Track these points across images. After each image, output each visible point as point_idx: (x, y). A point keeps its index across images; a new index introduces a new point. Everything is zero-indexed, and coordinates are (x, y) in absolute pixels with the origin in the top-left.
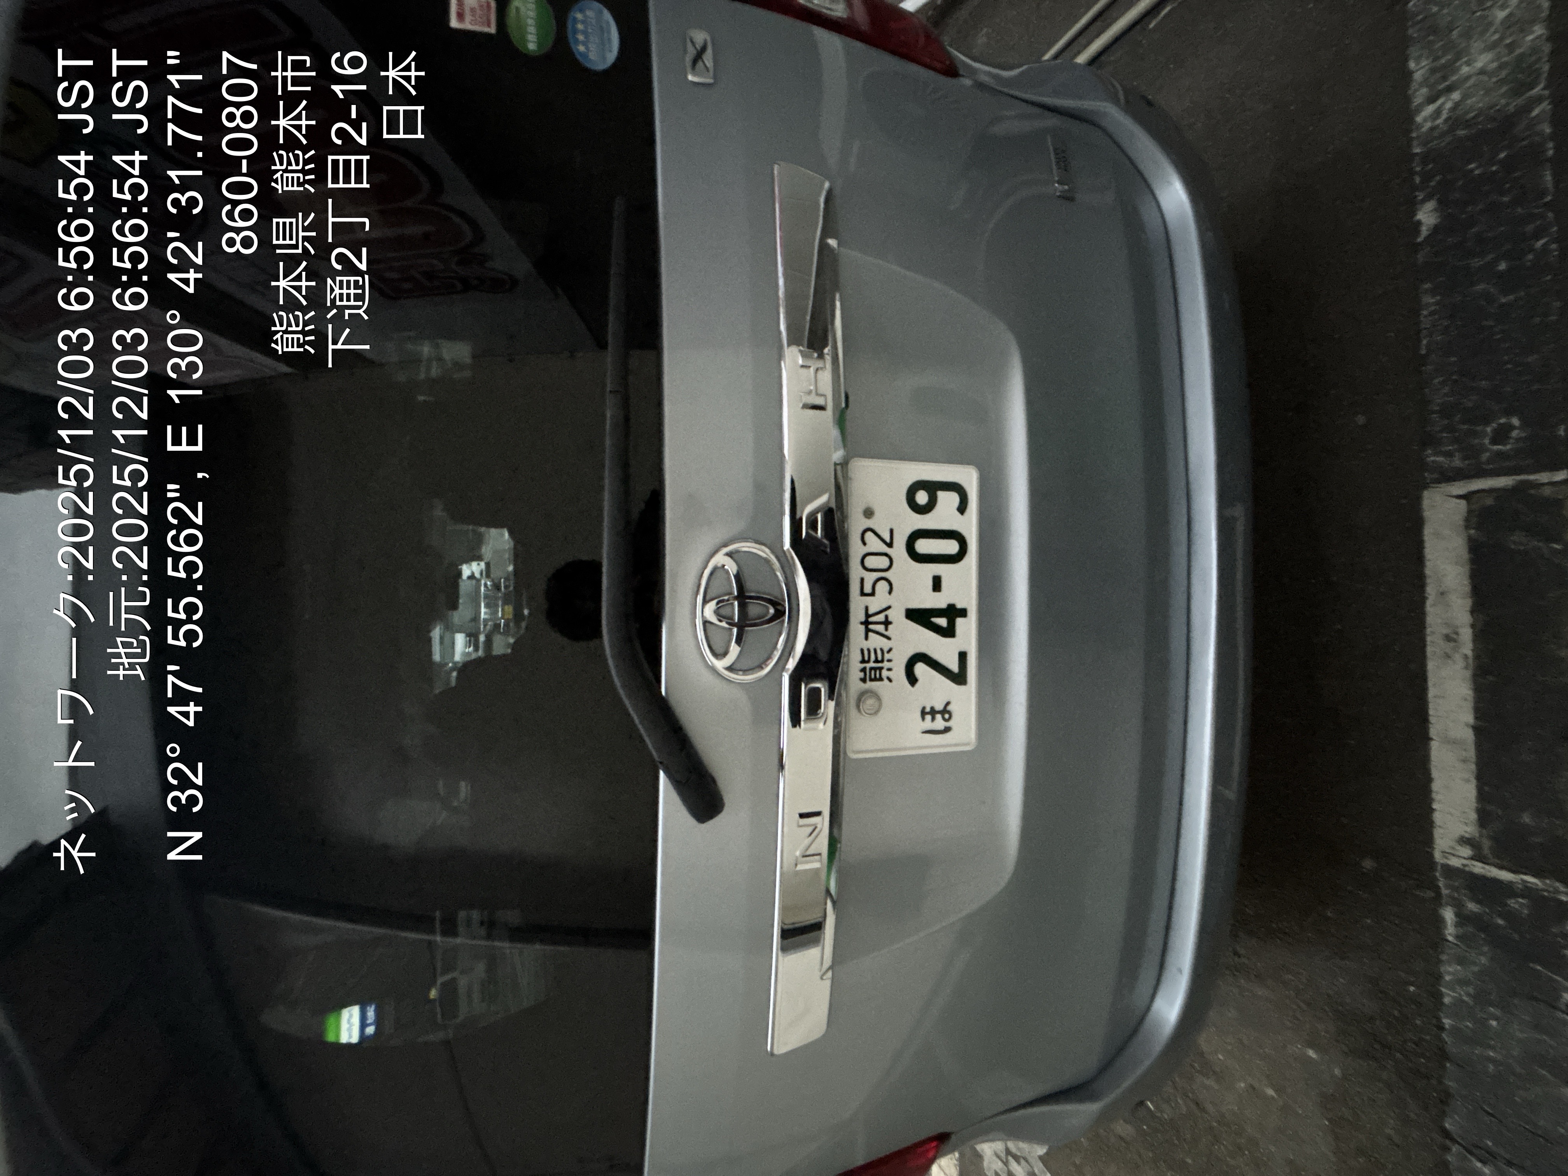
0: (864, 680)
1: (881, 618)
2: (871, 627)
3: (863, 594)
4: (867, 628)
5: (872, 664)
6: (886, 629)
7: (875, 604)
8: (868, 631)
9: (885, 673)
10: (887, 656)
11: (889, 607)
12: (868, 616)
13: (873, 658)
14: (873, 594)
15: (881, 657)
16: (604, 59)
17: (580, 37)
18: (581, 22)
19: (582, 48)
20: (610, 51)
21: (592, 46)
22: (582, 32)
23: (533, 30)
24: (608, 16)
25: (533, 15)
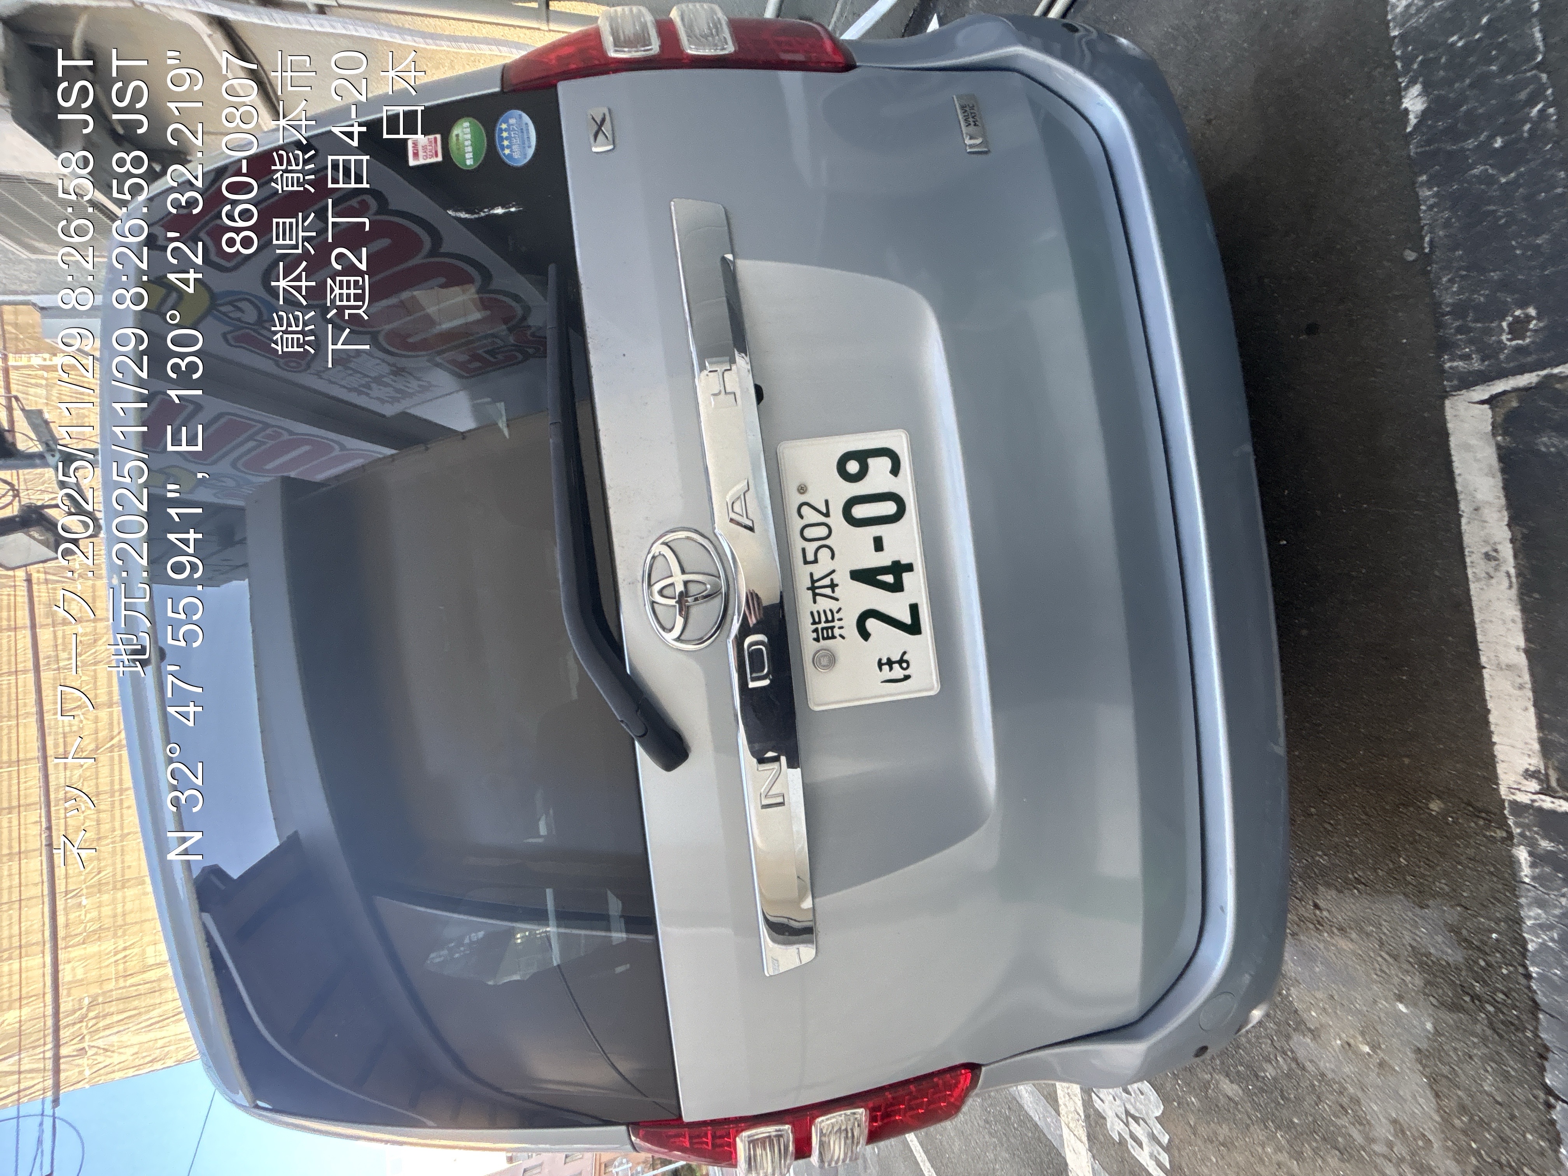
0: (817, 640)
1: (827, 581)
2: (817, 591)
3: (806, 562)
4: (814, 592)
5: (823, 625)
6: (833, 592)
7: (819, 571)
8: (815, 595)
9: (837, 632)
10: (837, 616)
11: (834, 571)
12: (813, 582)
13: (823, 619)
14: (816, 561)
15: (831, 617)
16: (525, 155)
17: (506, 143)
18: (506, 130)
19: (507, 152)
20: (530, 147)
21: (515, 147)
22: (507, 138)
23: (470, 149)
24: (526, 118)
25: (469, 136)
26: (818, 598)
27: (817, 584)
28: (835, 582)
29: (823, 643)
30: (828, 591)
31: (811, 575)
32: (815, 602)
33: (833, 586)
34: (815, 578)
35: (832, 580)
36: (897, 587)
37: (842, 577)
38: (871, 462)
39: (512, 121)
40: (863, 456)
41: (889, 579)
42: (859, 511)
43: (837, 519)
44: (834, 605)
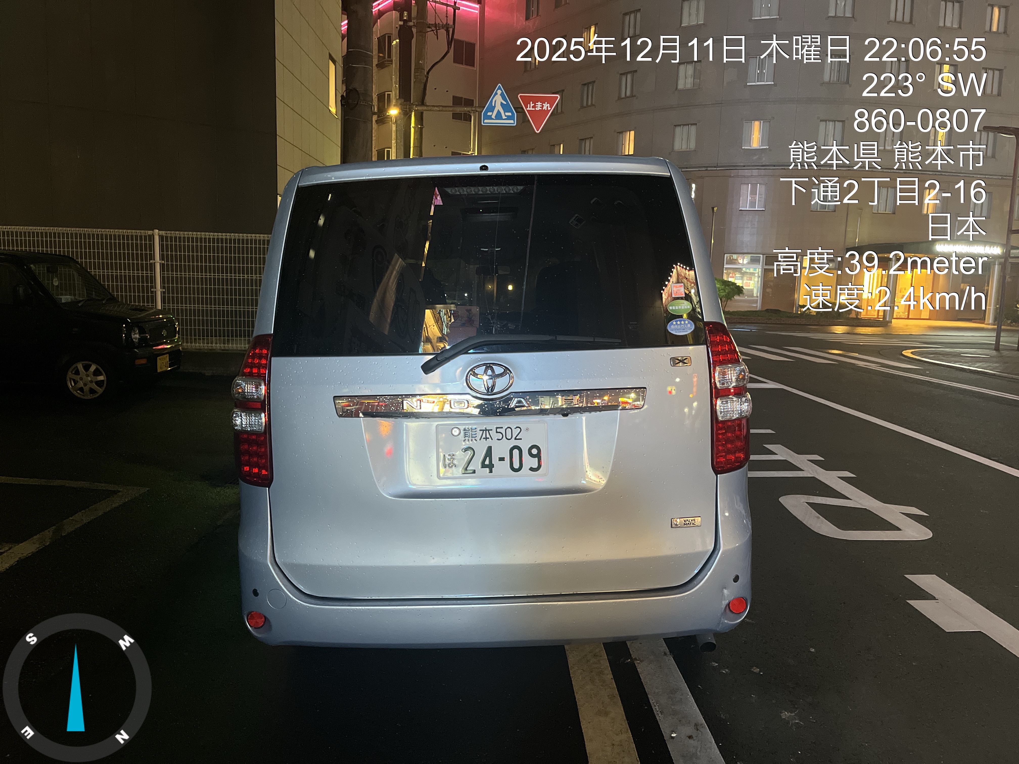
0: (465, 430)
1: (488, 436)
2: (485, 431)
3: (497, 428)
4: (484, 430)
5: (470, 433)
6: (484, 438)
7: (493, 433)
8: (483, 430)
9: (467, 438)
10: (473, 439)
11: (492, 439)
12: (489, 430)
13: (473, 433)
14: (497, 432)
15: (474, 437)
16: (672, 330)
17: (679, 323)
18: (685, 323)
19: (674, 323)
20: (676, 332)
21: (676, 326)
22: (681, 323)
23: (677, 308)
24: (689, 331)
25: (683, 308)
26: (482, 431)
27: (487, 431)
28: (487, 439)
29: (462, 432)
30: (484, 436)
31: (492, 430)
32: (481, 430)
33: (486, 438)
34: (490, 431)
35: (489, 438)
36: (484, 466)
37: (489, 443)
38: (537, 459)
39: (689, 325)
40: (538, 456)
41: (487, 462)
42: (516, 452)
43: (513, 443)
44: (478, 438)
